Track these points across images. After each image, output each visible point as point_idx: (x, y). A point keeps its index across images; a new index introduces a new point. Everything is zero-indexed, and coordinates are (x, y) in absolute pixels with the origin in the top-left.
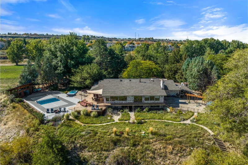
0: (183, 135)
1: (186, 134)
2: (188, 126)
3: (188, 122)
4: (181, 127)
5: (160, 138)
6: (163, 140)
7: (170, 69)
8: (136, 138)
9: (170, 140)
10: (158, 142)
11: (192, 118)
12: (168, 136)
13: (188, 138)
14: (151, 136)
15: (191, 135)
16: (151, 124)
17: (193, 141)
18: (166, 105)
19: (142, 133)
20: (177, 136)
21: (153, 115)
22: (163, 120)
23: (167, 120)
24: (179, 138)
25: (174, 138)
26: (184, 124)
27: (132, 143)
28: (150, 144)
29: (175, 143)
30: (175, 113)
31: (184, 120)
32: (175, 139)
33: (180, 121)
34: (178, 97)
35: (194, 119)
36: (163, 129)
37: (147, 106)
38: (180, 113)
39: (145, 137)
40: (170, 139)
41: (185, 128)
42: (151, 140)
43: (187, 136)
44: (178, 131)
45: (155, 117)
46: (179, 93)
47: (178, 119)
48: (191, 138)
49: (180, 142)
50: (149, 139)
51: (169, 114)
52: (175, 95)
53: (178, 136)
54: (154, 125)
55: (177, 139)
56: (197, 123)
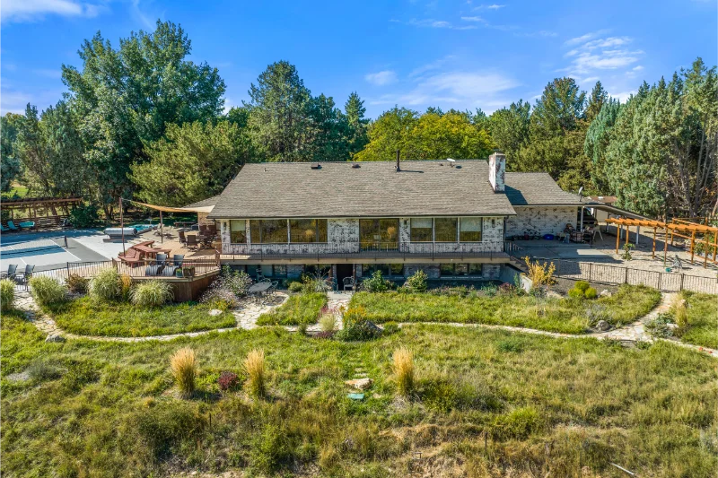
0: (616, 403)
1: (635, 397)
2: (640, 352)
3: (637, 332)
4: (593, 357)
5: (456, 420)
6: (474, 432)
7: (539, 158)
8: (305, 412)
9: (524, 437)
10: (440, 449)
11: (653, 316)
12: (513, 411)
13: (648, 422)
14: (400, 405)
15: (666, 403)
16: (421, 338)
17: (685, 449)
18: (513, 263)
19: (353, 388)
20: (573, 412)
21: (444, 303)
22: (490, 322)
23: (512, 324)
24: (589, 422)
25: (554, 422)
26: (612, 342)
27: (266, 446)
28: (385, 456)
29: (560, 460)
30: (558, 296)
31: (610, 325)
32: (560, 430)
33: (587, 332)
34: (572, 241)
35: (668, 318)
36: (483, 366)
37: (421, 267)
38: (588, 293)
39: (365, 412)
40: (528, 428)
41: (622, 362)
42: (399, 434)
43: (640, 409)
44: (579, 382)
45: (451, 310)
46: (575, 226)
47: (577, 322)
48: (673, 425)
49: (596, 447)
50: (389, 425)
51: (525, 299)
52: (558, 231)
53: (582, 408)
54: (437, 345)
55: (573, 429)
56: (691, 341)
